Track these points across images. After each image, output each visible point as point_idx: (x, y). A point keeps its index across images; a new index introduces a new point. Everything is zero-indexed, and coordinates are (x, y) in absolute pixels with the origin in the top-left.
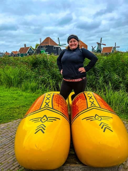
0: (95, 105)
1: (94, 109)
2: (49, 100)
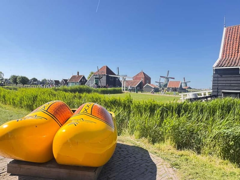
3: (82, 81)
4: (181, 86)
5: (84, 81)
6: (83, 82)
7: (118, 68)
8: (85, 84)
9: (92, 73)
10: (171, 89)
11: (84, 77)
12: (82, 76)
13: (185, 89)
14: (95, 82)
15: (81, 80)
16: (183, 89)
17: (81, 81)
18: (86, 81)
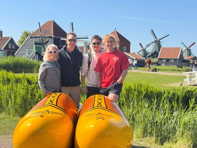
0: (102, 106)
1: (99, 109)
2: (54, 98)
3: (10, 47)
4: (181, 56)
5: (13, 47)
6: (12, 49)
7: (72, 23)
8: (15, 52)
9: (27, 34)
10: (164, 61)
11: (12, 41)
12: (8, 38)
13: (188, 61)
14: (34, 50)
15: (7, 45)
16: (184, 61)
17: (6, 48)
18: (17, 47)
